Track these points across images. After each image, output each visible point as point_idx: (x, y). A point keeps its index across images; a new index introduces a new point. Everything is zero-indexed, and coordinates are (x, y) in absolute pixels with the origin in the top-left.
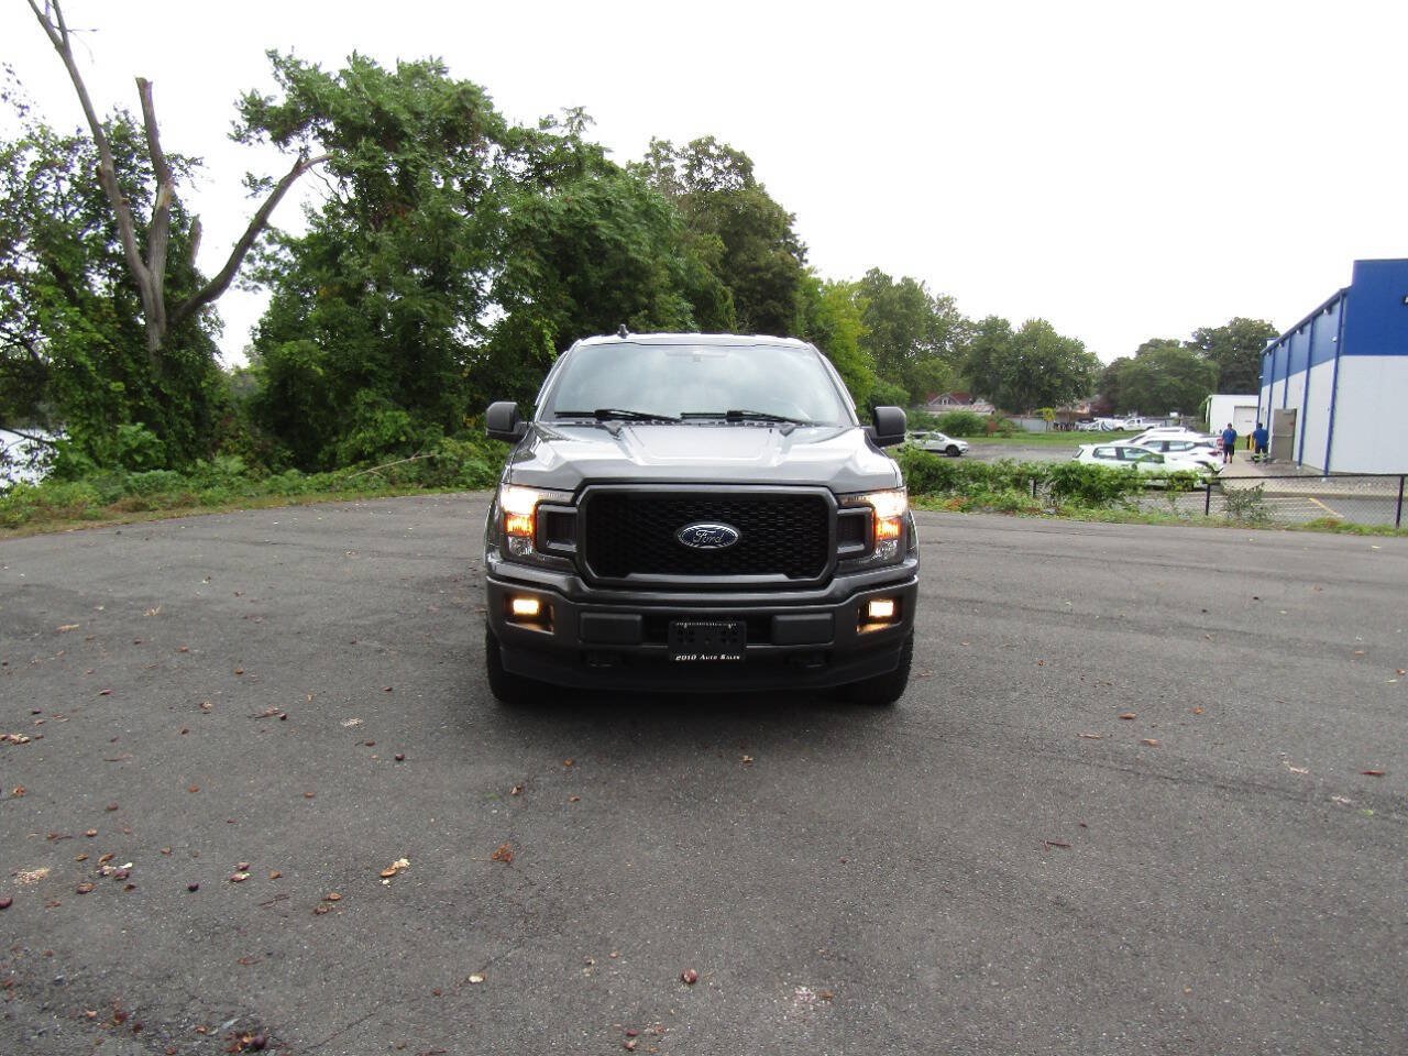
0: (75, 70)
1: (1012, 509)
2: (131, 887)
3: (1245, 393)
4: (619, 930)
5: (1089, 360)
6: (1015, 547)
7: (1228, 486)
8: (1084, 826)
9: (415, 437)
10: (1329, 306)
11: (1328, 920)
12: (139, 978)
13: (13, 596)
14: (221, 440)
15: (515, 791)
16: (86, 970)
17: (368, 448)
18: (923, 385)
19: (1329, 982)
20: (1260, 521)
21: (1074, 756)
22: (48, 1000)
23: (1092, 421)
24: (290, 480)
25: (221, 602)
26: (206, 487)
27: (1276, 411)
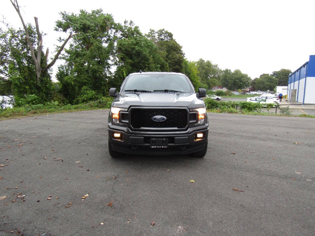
0: (21, 16)
1: (231, 112)
2: (24, 201)
3: (285, 86)
4: (137, 212)
5: (249, 79)
6: (232, 121)
7: (281, 107)
8: (248, 187)
9: (97, 97)
10: (304, 66)
11: (306, 210)
12: (24, 223)
13: (5, 133)
14: (53, 98)
15: (114, 178)
16: (12, 221)
17: (86, 99)
18: (211, 84)
19: (307, 225)
20: (288, 115)
21: (246, 170)
22: (2, 228)
23: (249, 92)
24: (69, 106)
25: (51, 134)
26: (50, 108)
27: (292, 90)
